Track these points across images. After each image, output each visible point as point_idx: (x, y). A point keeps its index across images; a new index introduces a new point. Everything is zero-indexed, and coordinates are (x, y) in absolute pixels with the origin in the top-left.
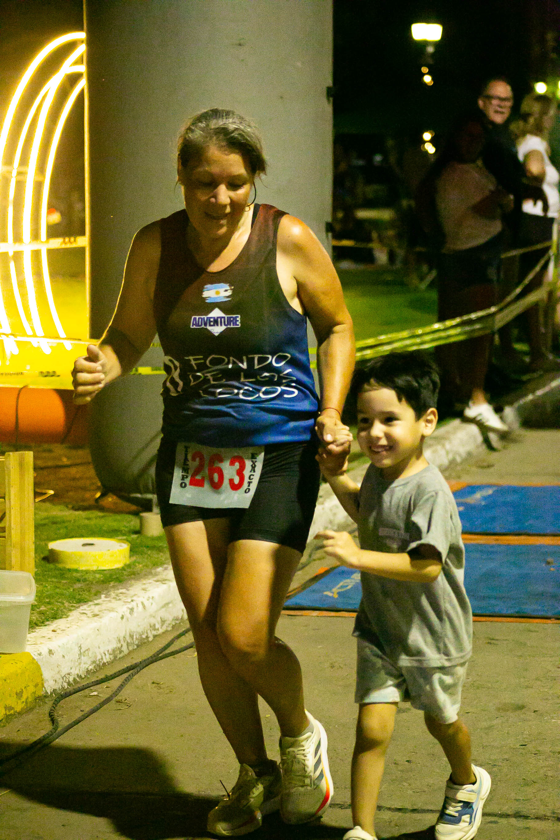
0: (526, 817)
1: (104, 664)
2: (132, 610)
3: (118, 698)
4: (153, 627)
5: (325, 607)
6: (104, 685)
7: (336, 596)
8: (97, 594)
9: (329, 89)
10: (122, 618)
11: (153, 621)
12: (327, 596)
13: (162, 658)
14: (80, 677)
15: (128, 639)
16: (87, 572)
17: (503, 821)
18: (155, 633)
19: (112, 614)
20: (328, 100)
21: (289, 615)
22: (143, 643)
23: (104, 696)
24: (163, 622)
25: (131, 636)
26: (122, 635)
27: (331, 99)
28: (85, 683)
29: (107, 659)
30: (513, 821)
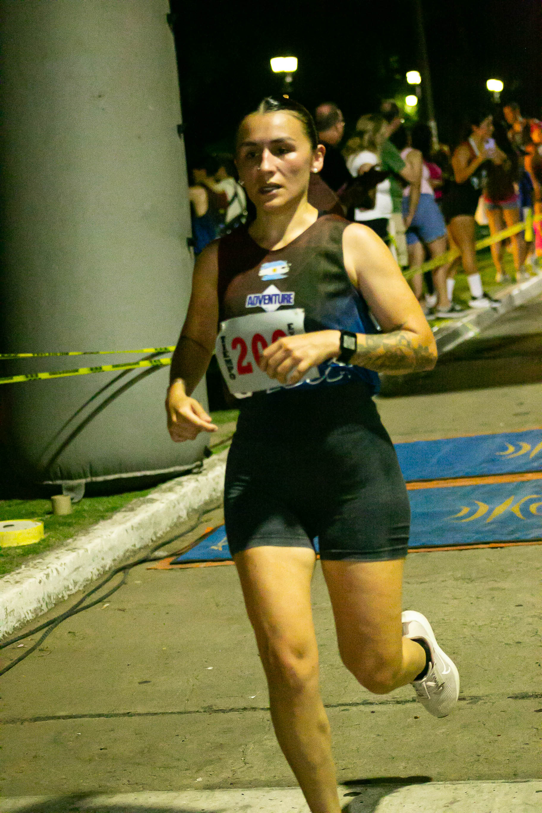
0: (371, 704)
1: (28, 621)
2: (48, 576)
3: (41, 647)
4: (67, 588)
5: (212, 558)
6: (29, 638)
7: (221, 549)
8: (18, 566)
9: (179, 127)
10: (40, 582)
11: (66, 583)
12: (213, 550)
13: (77, 612)
14: (8, 633)
15: (47, 599)
16: (9, 548)
17: (354, 709)
18: (69, 593)
19: (31, 580)
20: (180, 136)
21: (181, 569)
22: (60, 602)
23: (29, 647)
24: (75, 583)
25: (49, 597)
26: (41, 596)
27: (182, 135)
28: (12, 638)
29: (30, 617)
30: (362, 707)
